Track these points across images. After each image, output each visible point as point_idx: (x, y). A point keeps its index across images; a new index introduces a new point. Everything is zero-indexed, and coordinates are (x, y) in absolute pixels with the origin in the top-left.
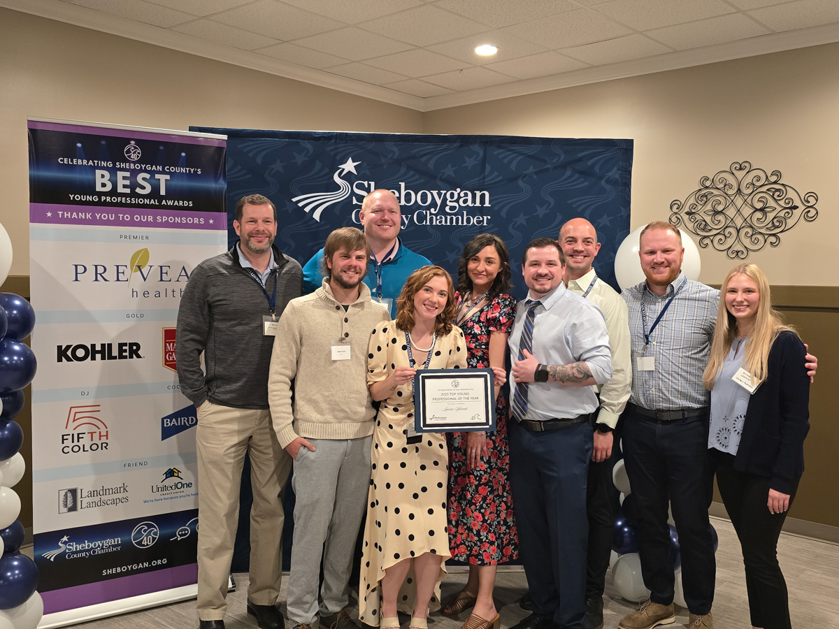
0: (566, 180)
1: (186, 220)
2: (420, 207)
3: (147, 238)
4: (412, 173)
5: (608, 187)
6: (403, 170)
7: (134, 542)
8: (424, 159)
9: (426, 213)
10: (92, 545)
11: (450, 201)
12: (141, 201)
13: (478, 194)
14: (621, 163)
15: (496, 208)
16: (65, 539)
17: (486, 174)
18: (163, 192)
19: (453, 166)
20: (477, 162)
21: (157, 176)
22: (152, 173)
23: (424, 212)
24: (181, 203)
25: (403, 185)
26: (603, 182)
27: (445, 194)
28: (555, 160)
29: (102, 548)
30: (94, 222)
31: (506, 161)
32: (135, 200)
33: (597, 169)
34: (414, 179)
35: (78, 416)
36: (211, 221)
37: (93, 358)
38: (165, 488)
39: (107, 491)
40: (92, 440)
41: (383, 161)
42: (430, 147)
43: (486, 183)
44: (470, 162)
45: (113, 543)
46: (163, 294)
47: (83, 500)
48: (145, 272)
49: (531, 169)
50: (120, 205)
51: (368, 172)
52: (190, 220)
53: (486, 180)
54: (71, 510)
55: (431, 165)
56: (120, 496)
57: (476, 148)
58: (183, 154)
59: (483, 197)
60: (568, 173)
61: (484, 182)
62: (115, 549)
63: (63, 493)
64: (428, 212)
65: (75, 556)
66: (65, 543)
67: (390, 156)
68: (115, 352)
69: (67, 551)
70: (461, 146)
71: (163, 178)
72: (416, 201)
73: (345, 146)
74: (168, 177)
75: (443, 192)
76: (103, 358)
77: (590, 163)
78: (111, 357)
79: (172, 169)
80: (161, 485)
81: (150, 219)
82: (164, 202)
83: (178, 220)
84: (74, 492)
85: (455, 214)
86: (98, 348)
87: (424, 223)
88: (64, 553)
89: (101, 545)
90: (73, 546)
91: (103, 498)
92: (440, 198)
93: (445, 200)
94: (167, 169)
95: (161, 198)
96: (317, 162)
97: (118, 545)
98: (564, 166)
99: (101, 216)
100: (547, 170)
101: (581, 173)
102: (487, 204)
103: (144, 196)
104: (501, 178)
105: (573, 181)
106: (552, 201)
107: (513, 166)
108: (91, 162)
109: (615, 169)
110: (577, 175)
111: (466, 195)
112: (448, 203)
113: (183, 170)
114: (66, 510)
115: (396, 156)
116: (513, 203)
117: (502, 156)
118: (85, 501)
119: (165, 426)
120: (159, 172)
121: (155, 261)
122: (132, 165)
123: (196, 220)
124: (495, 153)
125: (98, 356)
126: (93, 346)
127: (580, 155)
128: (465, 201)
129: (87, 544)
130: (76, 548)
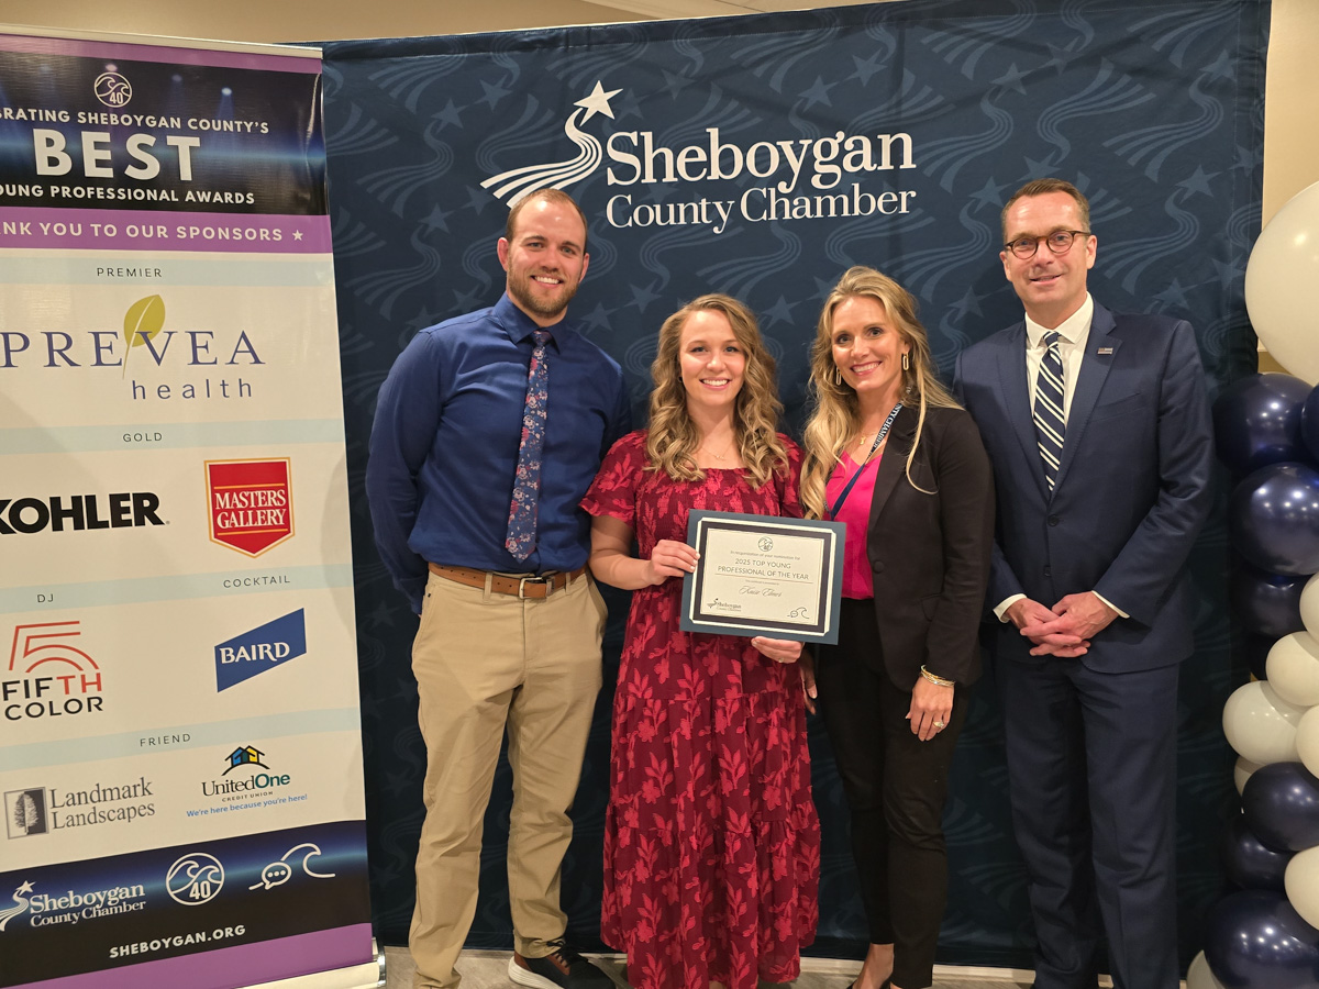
0: (1098, 91)
1: (243, 233)
2: (753, 181)
3: (157, 273)
4: (734, 104)
5: (1205, 101)
6: (714, 100)
7: (172, 894)
8: (759, 72)
9: (768, 192)
10: (83, 900)
11: (822, 163)
12: (139, 194)
13: (886, 140)
14: (1238, 40)
15: (929, 171)
16: (26, 887)
17: (904, 94)
18: (186, 174)
19: (825, 83)
20: (883, 67)
21: (172, 140)
22: (160, 133)
23: (764, 191)
24: (228, 197)
25: (714, 133)
26: (1193, 91)
27: (811, 147)
28: (1072, 44)
29: (106, 905)
30: (36, 241)
31: (950, 59)
32: (126, 193)
33: (1177, 59)
34: (739, 117)
35: (34, 644)
36: (298, 235)
37: (58, 527)
38: (232, 786)
39: (108, 793)
40: (67, 692)
41: (671, 82)
42: (774, 41)
43: (903, 115)
44: (866, 69)
45: (128, 896)
46: (200, 390)
47: (57, 813)
48: (158, 346)
49: (1013, 73)
50: (93, 203)
51: (636, 112)
52: (251, 234)
53: (904, 107)
54: (33, 830)
55: (776, 83)
56: (136, 802)
57: (880, 33)
58: (227, 92)
59: (897, 148)
60: (1104, 74)
61: (899, 113)
62: (132, 907)
63: (14, 798)
64: (773, 190)
65: (50, 920)
66: (26, 895)
67: (684, 71)
68: (104, 513)
69: (32, 911)
70: (843, 34)
71: (184, 145)
72: (745, 169)
73: (586, 58)
74: (196, 142)
75: (806, 143)
76: (78, 526)
77: (1158, 46)
78: (95, 524)
79: (205, 125)
80: (221, 781)
81: (162, 231)
82: (190, 196)
83: (224, 233)
84: (37, 796)
85: (833, 192)
86: (67, 505)
87: (764, 217)
88: (26, 916)
89: (102, 900)
90: (43, 901)
91: (100, 807)
92: (798, 157)
93: (810, 159)
94: (193, 124)
95: (182, 188)
96: (531, 97)
97: (139, 899)
98: (1092, 59)
99: (51, 227)
100: (1053, 70)
101: (1136, 72)
102: (908, 163)
103: (145, 185)
104: (939, 99)
105: (1115, 94)
106: (1064, 144)
107: (968, 70)
108: (21, 114)
109: (1224, 55)
110: (1126, 79)
111: (858, 146)
112: (818, 167)
113: (228, 126)
114: (22, 831)
115: (696, 71)
116: (969, 157)
117: (941, 46)
118: (62, 814)
119: (224, 661)
120: (175, 132)
121: (177, 320)
122: (114, 119)
123: (264, 234)
124: (925, 41)
125: (68, 522)
126: (56, 501)
127: (1133, 29)
128: (857, 160)
129: (72, 898)
130: (51, 906)
